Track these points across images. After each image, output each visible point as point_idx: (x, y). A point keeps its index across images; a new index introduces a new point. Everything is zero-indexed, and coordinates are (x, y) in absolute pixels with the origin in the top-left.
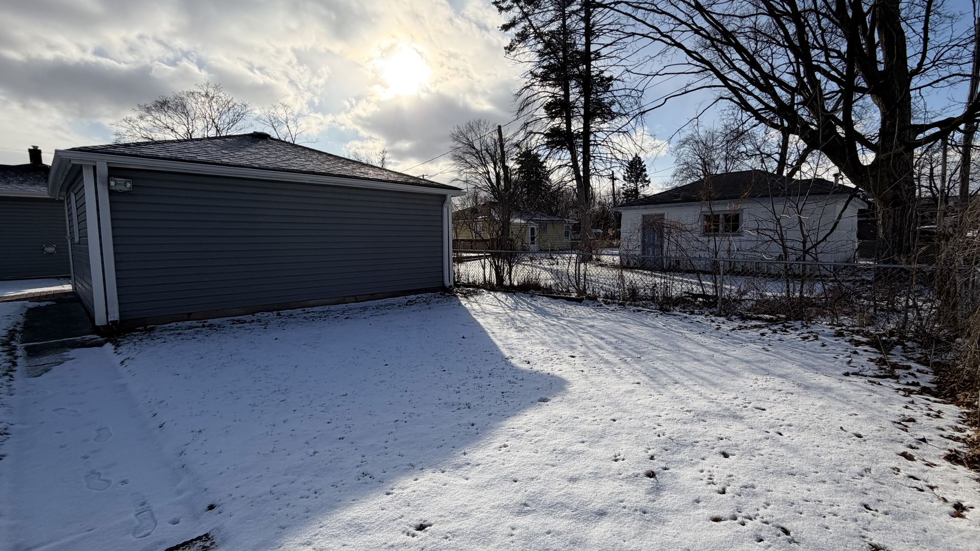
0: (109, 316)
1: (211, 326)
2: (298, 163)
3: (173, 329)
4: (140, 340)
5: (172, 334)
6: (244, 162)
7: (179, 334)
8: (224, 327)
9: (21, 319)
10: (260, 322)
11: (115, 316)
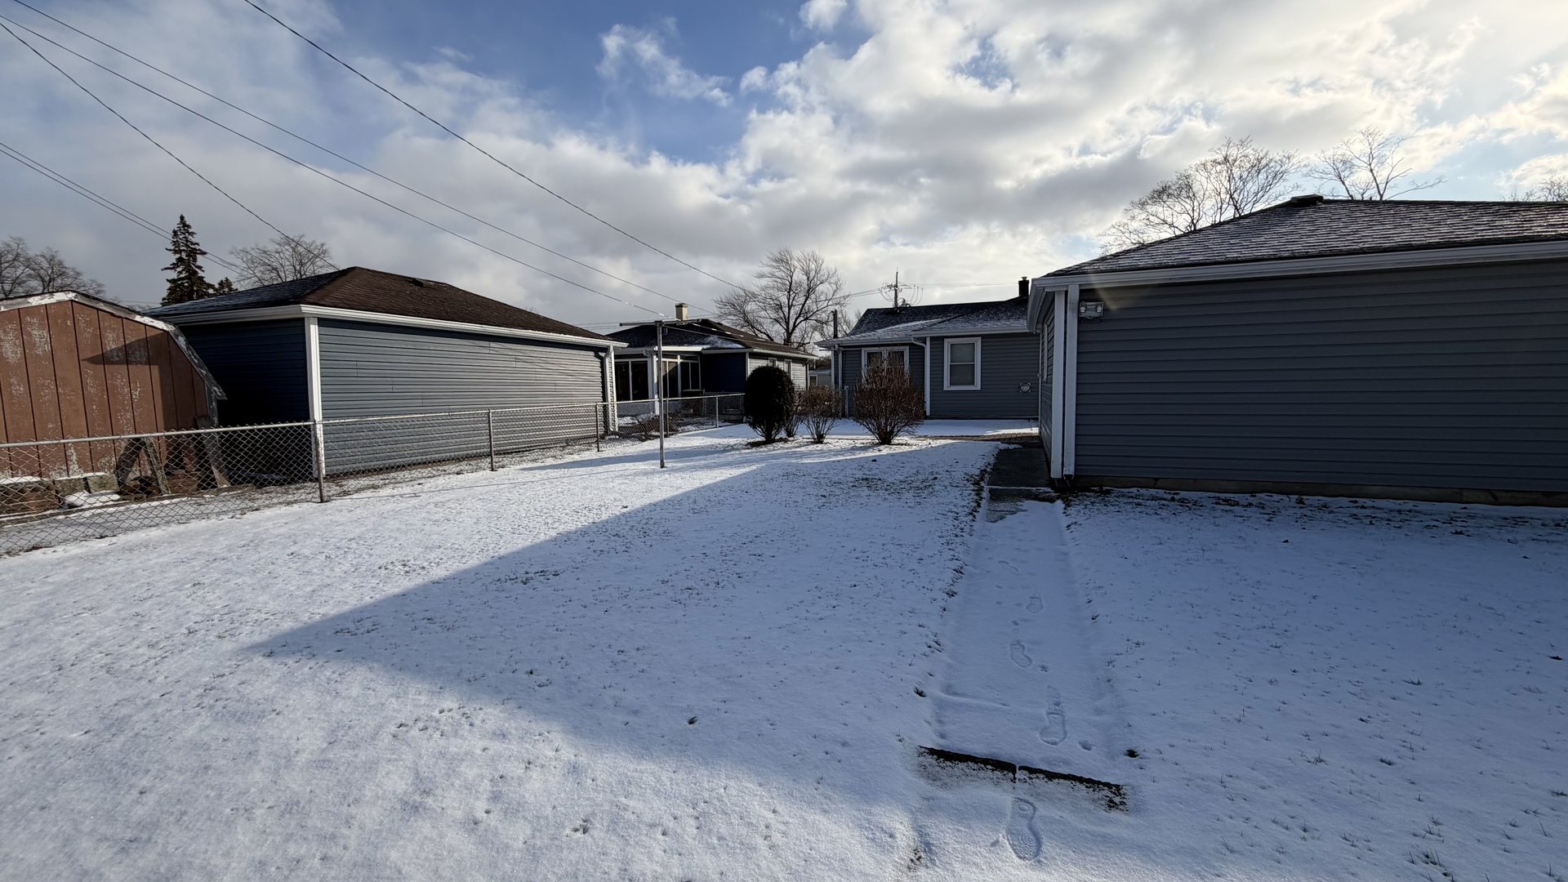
0: (1064, 469)
1: (1182, 501)
2: (1373, 234)
3: (1132, 497)
4: (1092, 503)
5: (1130, 503)
6: (1264, 252)
7: (1139, 504)
8: (1202, 506)
9: (992, 460)
10: (1263, 508)
11: (1070, 470)
